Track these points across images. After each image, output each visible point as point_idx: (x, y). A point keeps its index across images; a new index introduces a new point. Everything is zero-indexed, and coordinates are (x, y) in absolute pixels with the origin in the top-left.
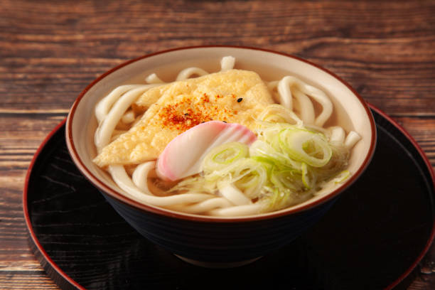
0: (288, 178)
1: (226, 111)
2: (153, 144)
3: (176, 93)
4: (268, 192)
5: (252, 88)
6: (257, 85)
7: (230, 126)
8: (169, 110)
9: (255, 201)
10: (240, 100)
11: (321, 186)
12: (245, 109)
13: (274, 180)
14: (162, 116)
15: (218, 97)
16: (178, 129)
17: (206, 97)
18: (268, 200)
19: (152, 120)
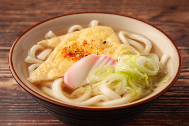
0: (138, 82)
1: (97, 49)
2: (60, 68)
3: (68, 41)
4: (128, 90)
5: (110, 36)
6: (112, 35)
7: (101, 57)
8: (66, 49)
9: (122, 96)
10: (105, 42)
11: (156, 85)
12: (108, 47)
13: (131, 83)
14: (63, 53)
15: (92, 41)
16: (72, 59)
17: (85, 41)
18: (130, 94)
19: (57, 55)
